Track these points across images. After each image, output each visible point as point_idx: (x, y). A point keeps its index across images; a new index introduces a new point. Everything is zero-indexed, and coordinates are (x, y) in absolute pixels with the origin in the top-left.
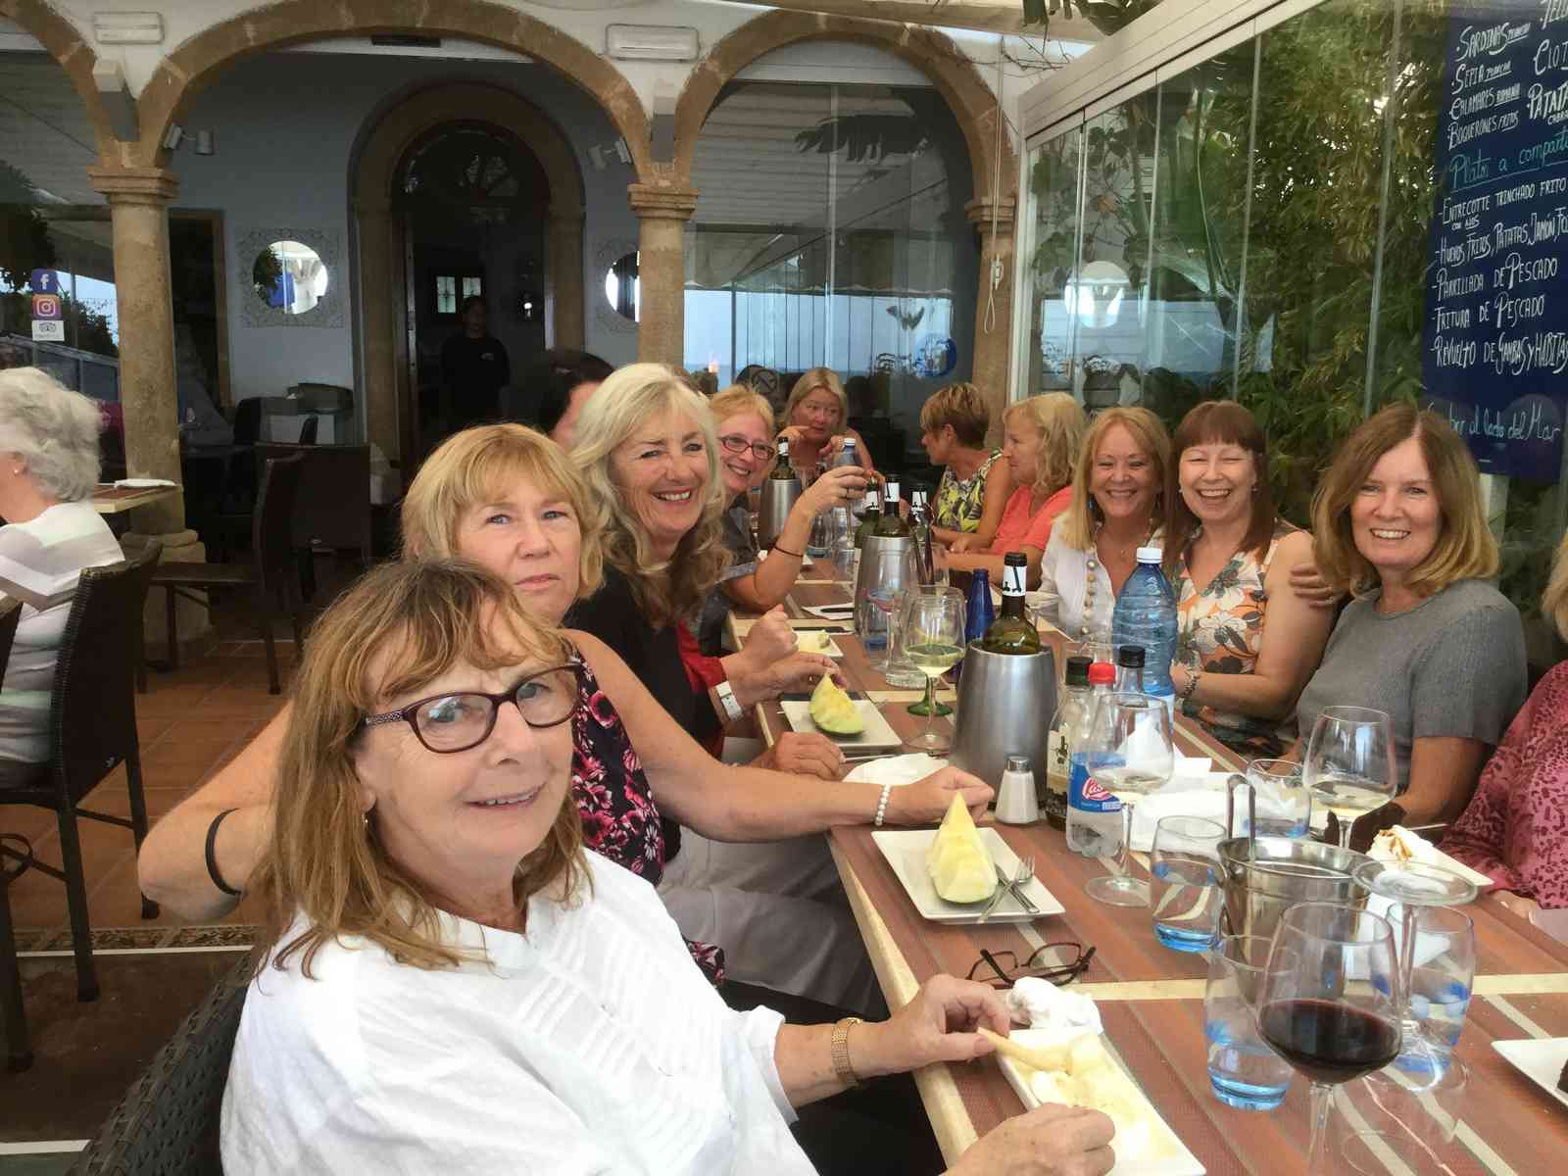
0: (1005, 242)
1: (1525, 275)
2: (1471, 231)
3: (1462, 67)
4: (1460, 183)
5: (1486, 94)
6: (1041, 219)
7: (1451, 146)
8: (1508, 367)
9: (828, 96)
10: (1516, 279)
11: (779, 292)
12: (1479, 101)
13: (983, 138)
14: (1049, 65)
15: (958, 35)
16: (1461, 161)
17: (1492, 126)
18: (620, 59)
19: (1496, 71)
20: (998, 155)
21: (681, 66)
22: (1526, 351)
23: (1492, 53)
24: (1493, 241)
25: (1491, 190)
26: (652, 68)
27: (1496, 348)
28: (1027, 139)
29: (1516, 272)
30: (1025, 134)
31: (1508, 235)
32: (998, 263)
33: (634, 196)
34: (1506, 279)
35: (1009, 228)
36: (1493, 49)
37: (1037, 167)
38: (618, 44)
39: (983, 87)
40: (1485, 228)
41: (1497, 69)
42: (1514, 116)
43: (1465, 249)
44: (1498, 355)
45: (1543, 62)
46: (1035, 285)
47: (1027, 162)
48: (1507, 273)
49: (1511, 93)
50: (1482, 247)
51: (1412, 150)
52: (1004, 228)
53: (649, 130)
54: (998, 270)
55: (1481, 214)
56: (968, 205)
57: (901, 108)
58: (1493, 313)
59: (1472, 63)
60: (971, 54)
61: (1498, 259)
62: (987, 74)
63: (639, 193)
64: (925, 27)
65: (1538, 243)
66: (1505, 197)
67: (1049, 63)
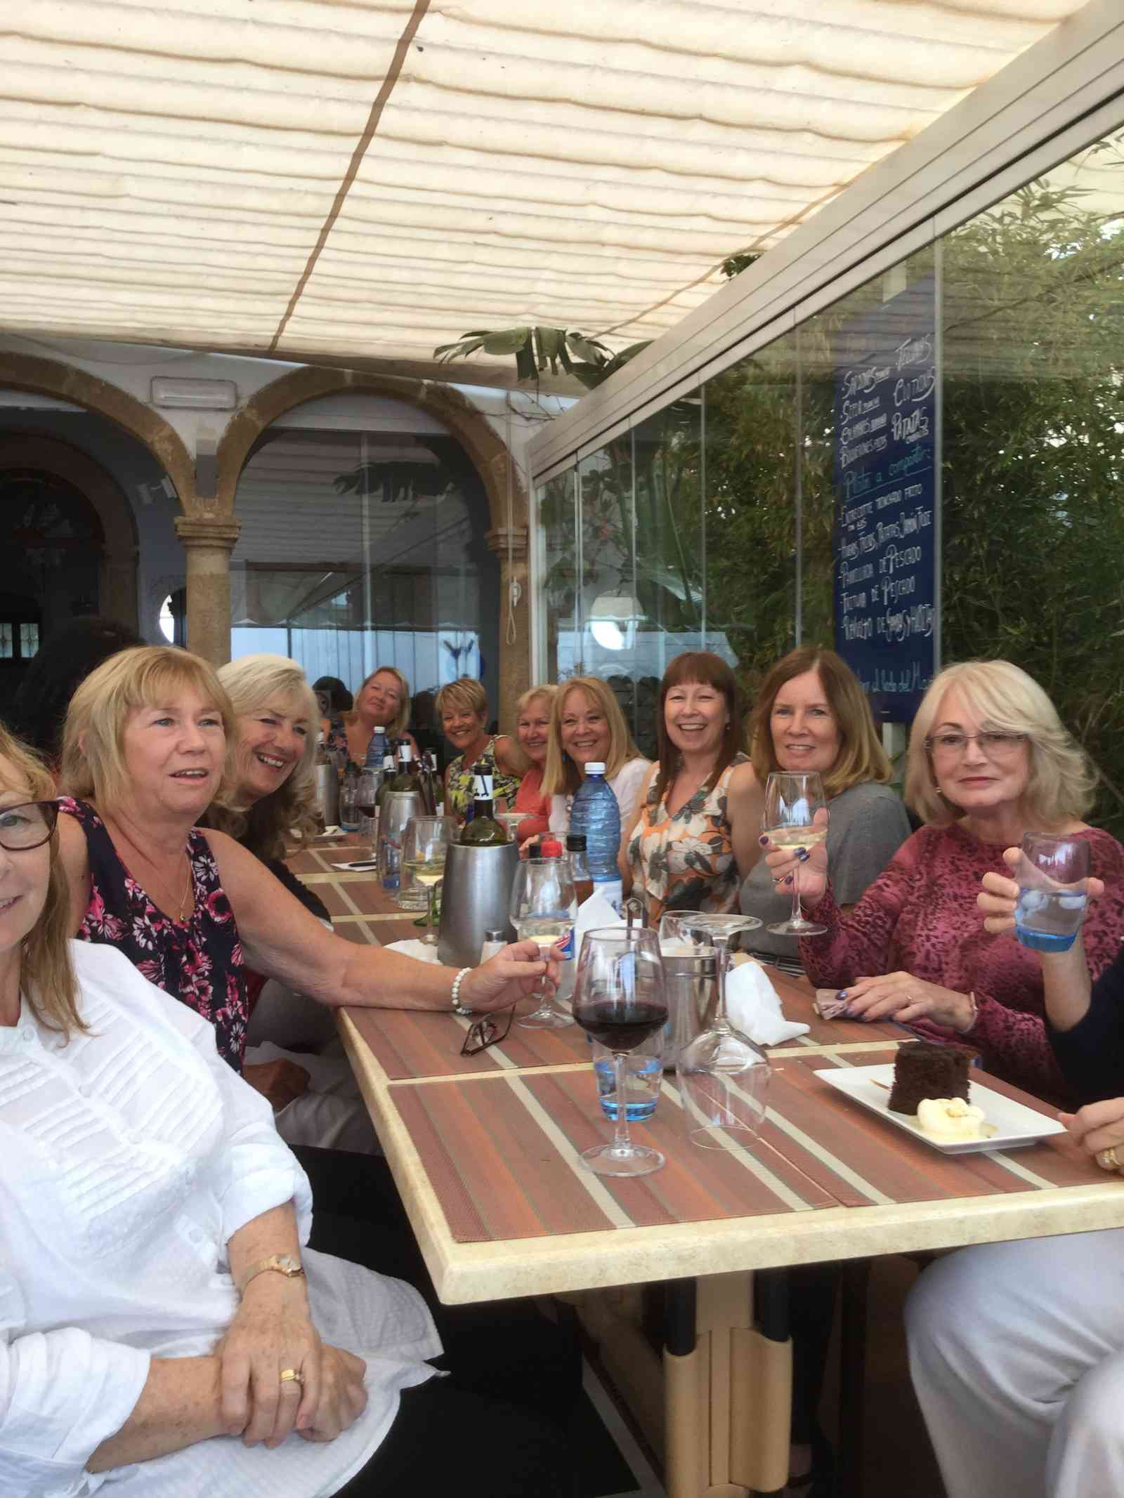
0: (521, 566)
1: (900, 562)
2: (862, 531)
3: (847, 403)
4: (852, 494)
5: (863, 424)
6: (550, 547)
7: (844, 466)
8: (895, 635)
9: (359, 445)
10: (894, 566)
11: (330, 628)
12: (860, 429)
13: (497, 479)
14: (549, 417)
15: (469, 390)
16: (850, 477)
17: (870, 448)
18: (164, 407)
19: (870, 405)
20: (510, 493)
21: (221, 415)
22: (905, 621)
23: (866, 391)
24: (876, 537)
25: (872, 497)
26: (196, 417)
27: (885, 621)
28: (534, 478)
29: (894, 560)
30: (531, 476)
31: (886, 531)
32: (515, 584)
33: (180, 528)
34: (888, 567)
35: (522, 555)
36: (867, 388)
37: (543, 503)
38: (162, 395)
39: (493, 435)
40: (871, 528)
41: (871, 403)
42: (883, 439)
43: (858, 545)
44: (887, 626)
45: (900, 397)
46: (548, 602)
47: (535, 499)
48: (888, 561)
49: (879, 422)
50: (869, 543)
51: (816, 470)
52: (517, 554)
53: (193, 469)
54: (515, 590)
55: (868, 516)
56: (488, 535)
57: (424, 455)
58: (881, 595)
59: (853, 399)
60: (481, 407)
61: (881, 551)
62: (497, 425)
63: (185, 524)
64: (440, 384)
65: (907, 536)
66: (883, 502)
67: (548, 415)
